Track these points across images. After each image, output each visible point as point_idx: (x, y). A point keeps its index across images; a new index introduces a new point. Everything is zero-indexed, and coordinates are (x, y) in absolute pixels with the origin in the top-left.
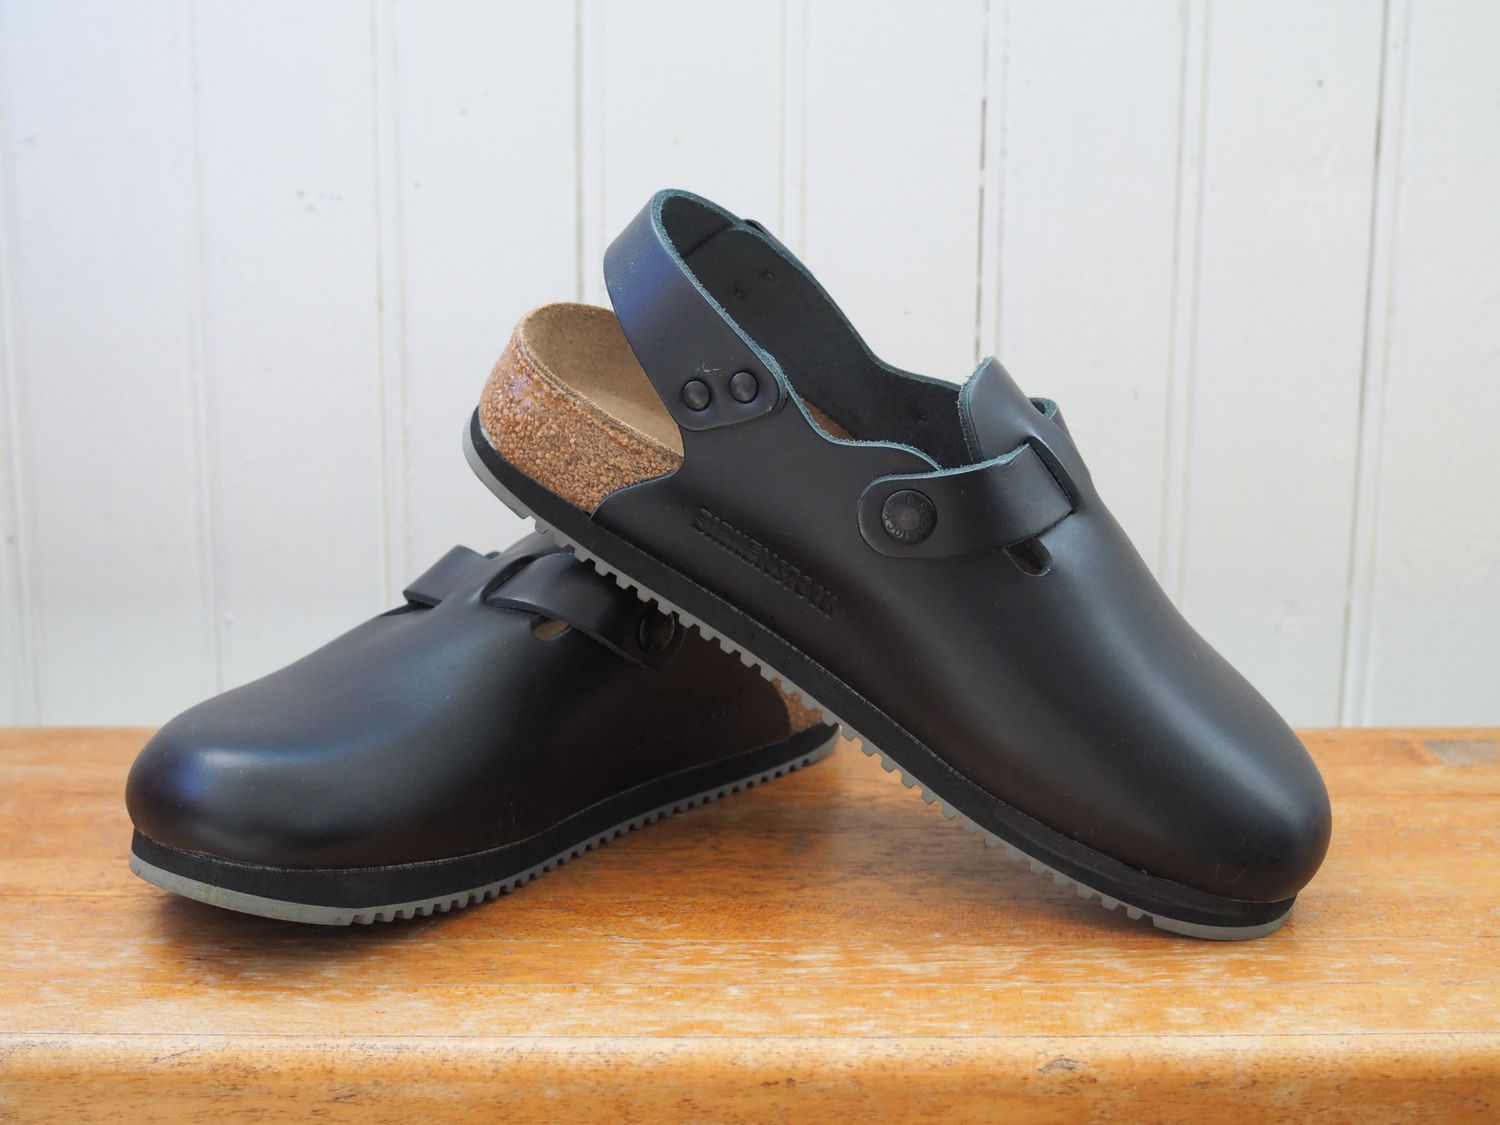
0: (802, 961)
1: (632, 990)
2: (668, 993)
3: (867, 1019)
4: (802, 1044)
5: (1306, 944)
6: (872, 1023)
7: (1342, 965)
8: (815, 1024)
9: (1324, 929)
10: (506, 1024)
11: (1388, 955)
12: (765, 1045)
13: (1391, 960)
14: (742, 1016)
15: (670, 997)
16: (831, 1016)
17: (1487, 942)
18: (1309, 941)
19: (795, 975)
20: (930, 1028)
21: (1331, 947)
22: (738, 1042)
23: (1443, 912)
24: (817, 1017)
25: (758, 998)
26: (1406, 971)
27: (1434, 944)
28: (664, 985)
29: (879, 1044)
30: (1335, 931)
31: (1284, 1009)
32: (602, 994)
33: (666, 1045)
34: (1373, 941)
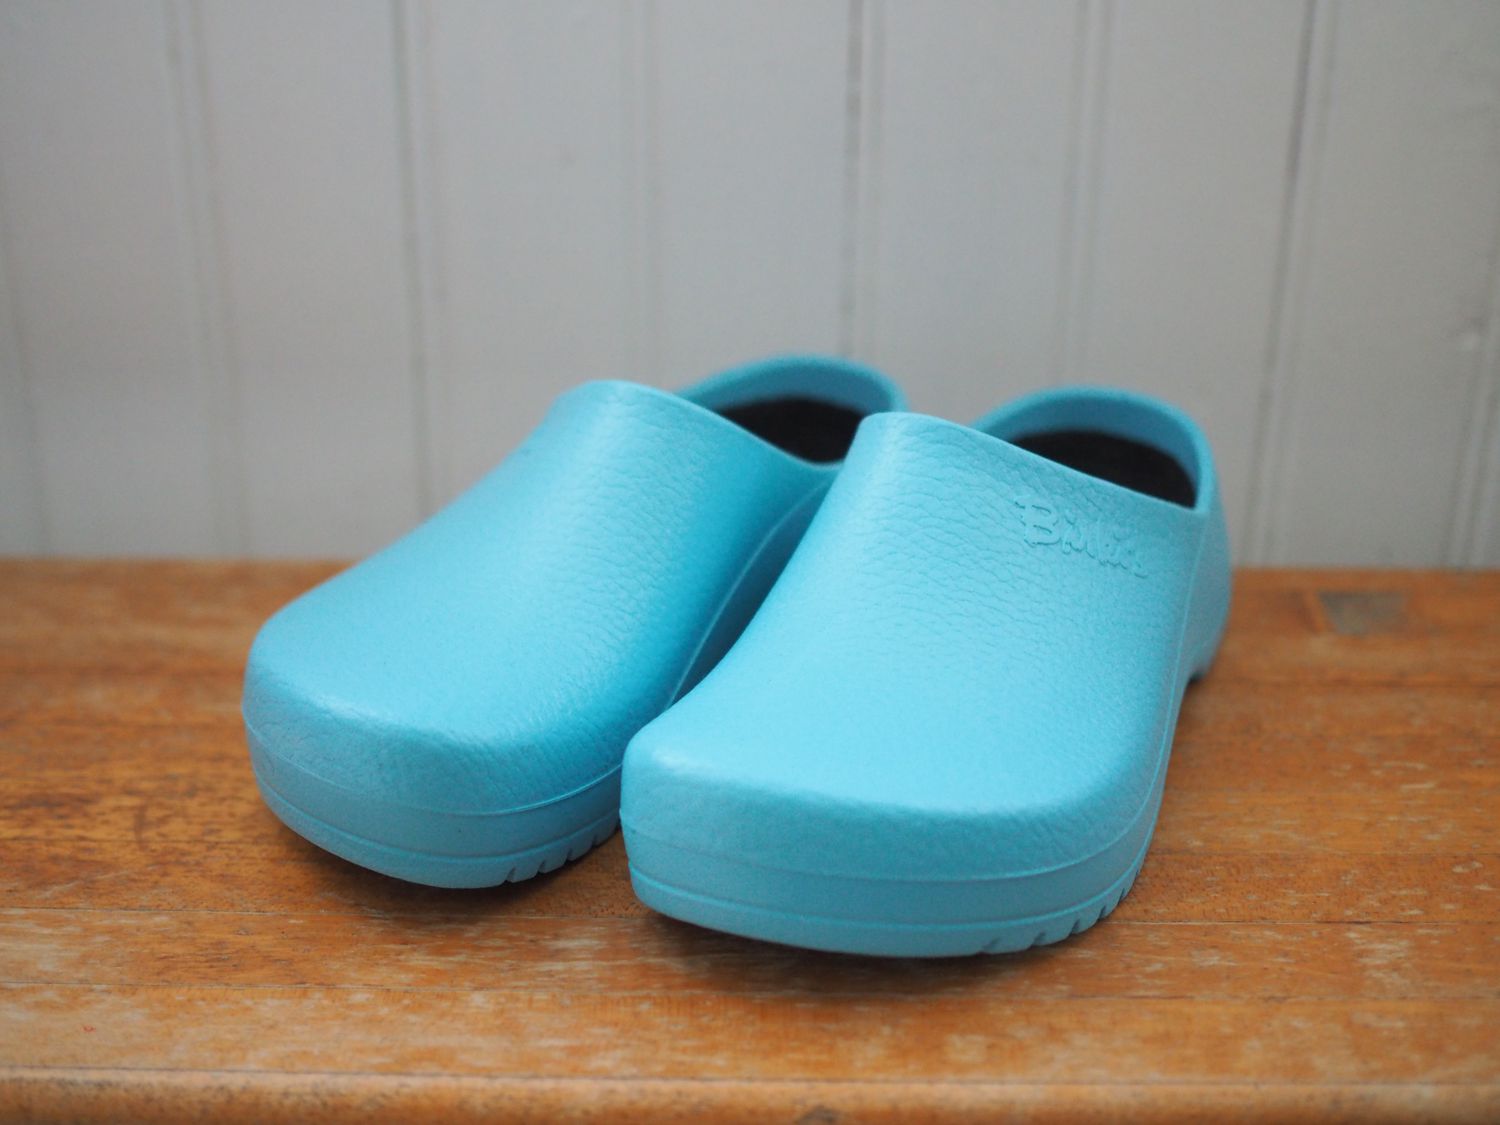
0: (564, 950)
1: (367, 996)
2: (406, 1002)
3: (616, 1047)
4: (536, 1084)
5: (1125, 932)
6: (619, 1053)
7: (1158, 967)
8: (557, 1055)
9: (1149, 907)
10: (221, 1050)
11: (1212, 951)
12: (498, 1084)
13: (1213, 960)
14: (479, 1041)
15: (406, 1008)
16: (574, 1042)
17: (1327, 929)
18: (1129, 927)
19: (550, 974)
20: (681, 1063)
21: (1151, 937)
22: (467, 1082)
23: (1287, 880)
24: (562, 1043)
25: (502, 1012)
26: (1228, 977)
27: (1268, 933)
28: (405, 988)
29: (621, 1087)
30: (1162, 910)
31: (1080, 1040)
32: (333, 1001)
33: (388, 1084)
34: (1200, 927)
